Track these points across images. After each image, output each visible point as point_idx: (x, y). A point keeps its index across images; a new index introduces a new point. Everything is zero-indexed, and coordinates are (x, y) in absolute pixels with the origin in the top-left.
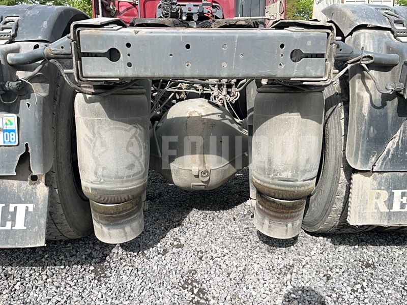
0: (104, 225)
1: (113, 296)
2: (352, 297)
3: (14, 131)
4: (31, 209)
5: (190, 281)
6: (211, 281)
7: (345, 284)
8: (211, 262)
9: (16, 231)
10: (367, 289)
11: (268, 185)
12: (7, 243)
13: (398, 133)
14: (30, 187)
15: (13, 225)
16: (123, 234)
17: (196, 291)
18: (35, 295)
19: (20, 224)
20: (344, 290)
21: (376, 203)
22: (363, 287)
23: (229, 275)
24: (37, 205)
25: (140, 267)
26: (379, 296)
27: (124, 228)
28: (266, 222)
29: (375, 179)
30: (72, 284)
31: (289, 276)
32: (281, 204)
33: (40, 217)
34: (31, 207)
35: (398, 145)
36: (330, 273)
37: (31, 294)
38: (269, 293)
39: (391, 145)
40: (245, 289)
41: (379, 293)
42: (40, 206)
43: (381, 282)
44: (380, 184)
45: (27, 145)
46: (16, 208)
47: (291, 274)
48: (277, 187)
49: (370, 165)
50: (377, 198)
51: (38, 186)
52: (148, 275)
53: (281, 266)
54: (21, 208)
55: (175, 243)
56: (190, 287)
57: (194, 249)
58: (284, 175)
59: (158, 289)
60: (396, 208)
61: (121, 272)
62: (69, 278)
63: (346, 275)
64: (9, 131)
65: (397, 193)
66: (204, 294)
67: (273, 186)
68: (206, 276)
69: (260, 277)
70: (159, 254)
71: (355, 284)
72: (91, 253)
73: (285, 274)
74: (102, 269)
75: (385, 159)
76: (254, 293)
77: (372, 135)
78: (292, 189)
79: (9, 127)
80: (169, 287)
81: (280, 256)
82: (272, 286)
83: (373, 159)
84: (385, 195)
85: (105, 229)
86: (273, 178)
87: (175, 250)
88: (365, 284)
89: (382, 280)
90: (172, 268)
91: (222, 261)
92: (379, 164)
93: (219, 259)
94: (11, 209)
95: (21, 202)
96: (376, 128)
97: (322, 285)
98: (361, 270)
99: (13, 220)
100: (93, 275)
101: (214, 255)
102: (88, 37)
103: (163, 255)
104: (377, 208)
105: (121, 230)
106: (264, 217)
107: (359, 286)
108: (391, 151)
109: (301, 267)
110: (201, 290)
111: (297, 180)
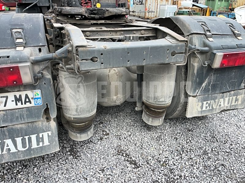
0: (78, 133)
1: (88, 165)
2: (187, 146)
3: (40, 98)
4: (50, 134)
5: (120, 151)
6: (129, 149)
7: (183, 141)
8: (125, 140)
9: (45, 146)
10: (192, 141)
11: (153, 105)
13: (207, 80)
14: (47, 124)
15: (43, 144)
16: (87, 136)
17: (124, 155)
18: (48, 173)
19: (46, 143)
20: (184, 143)
21: (197, 108)
22: (190, 141)
23: (136, 145)
24: (52, 132)
25: (93, 148)
26: (197, 143)
27: (87, 133)
28: (151, 119)
29: (197, 98)
30: (64, 163)
31: (161, 141)
32: (158, 112)
34: (50, 133)
35: (206, 84)
36: (176, 136)
37: (46, 172)
38: (155, 150)
39: (204, 85)
40: (145, 150)
41: (197, 142)
42: (54, 132)
43: (196, 137)
44: (199, 100)
45: (47, 104)
46: (43, 135)
47: (162, 140)
48: (158, 105)
49: (196, 93)
50: (197, 106)
51: (51, 122)
52: (99, 152)
53: (156, 137)
54: (45, 135)
55: (104, 133)
56: (121, 154)
57: (114, 135)
58: (161, 100)
59: (108, 158)
60: (204, 109)
61: (85, 152)
62: (61, 160)
63: (183, 136)
64: (38, 98)
65: (205, 103)
66: (129, 156)
67: (156, 105)
68: (126, 147)
69: (150, 144)
70: (99, 140)
71: (187, 140)
72: (63, 145)
73: (159, 140)
74: (74, 153)
75: (201, 90)
76: (149, 151)
77: (197, 82)
78: (164, 105)
79: (37, 97)
80: (112, 156)
81: (154, 132)
82: (156, 147)
83: (197, 91)
84: (200, 104)
85: (78, 135)
86: (156, 102)
87: (106, 137)
88: (190, 139)
89: (196, 136)
90: (109, 146)
91: (130, 139)
92: (199, 93)
93: (128, 138)
94: (41, 136)
95: (45, 132)
96: (199, 79)
97: (175, 142)
98: (188, 133)
99: (43, 141)
100: (71, 156)
101: (126, 136)
103: (101, 140)
104: (197, 110)
105: (86, 134)
106: (150, 118)
107: (188, 141)
108: (204, 87)
109: (164, 136)
110: (126, 154)
111: (166, 102)
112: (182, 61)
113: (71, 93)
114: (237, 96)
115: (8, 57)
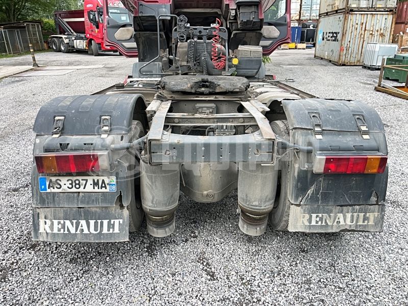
0: (155, 227)
1: (161, 265)
2: (289, 269)
3: (114, 185)
4: (121, 222)
5: (201, 258)
6: (213, 259)
7: (287, 262)
8: (214, 247)
9: (115, 233)
10: (299, 265)
11: (246, 208)
12: (111, 240)
13: (313, 186)
14: (120, 211)
15: (113, 231)
16: (164, 232)
17: (205, 264)
18: (119, 264)
19: (117, 230)
20: (286, 265)
21: (303, 221)
22: (296, 264)
23: (223, 255)
24: (124, 220)
25: (173, 249)
26: (304, 269)
27: (165, 229)
28: (245, 226)
29: (302, 208)
30: (137, 259)
31: (257, 256)
32: (253, 218)
33: (126, 226)
34: (121, 221)
35: (313, 192)
36: (280, 255)
37: (117, 264)
38: (244, 266)
39: (310, 192)
40: (231, 263)
41: (304, 267)
42: (126, 221)
43: (307, 261)
44: (304, 211)
45: (120, 191)
46: (114, 222)
47: (258, 255)
48: (251, 210)
49: (299, 201)
50: (303, 218)
51: (124, 210)
52: (178, 254)
53: (254, 250)
54: (117, 222)
55: (192, 235)
56: (202, 261)
57: (203, 239)
58: (254, 204)
59: (185, 262)
60: (313, 223)
61: (163, 252)
62: (135, 255)
63: (289, 256)
64: (113, 185)
65: (314, 215)
66: (209, 265)
67: (248, 209)
68: (211, 256)
69: (241, 257)
70: (183, 241)
71: (293, 261)
72: (143, 240)
73: (255, 255)
74: (151, 250)
75: (306, 198)
76: (236, 266)
77: (299, 187)
78: (259, 211)
79: (112, 183)
80: (190, 261)
81: (254, 244)
82: (247, 262)
83: (301, 199)
84: (307, 216)
85: (155, 230)
86: (248, 205)
87: (192, 239)
88: (298, 262)
89: (309, 260)
90: (191, 250)
91: (220, 247)
92: (303, 201)
93: (218, 246)
94: (112, 223)
95: (117, 219)
96: (301, 183)
97: (274, 262)
98: (299, 254)
99: (113, 228)
100: (147, 253)
101: (216, 243)
102: (155, 145)
103: (186, 242)
104: (303, 223)
105: (164, 230)
106: (244, 224)
107: (294, 263)
108: (310, 195)
109: (265, 251)
110: (207, 263)
111: (261, 207)
112: (269, 161)
113: (148, 183)
114: (366, 213)
115: (92, 144)
